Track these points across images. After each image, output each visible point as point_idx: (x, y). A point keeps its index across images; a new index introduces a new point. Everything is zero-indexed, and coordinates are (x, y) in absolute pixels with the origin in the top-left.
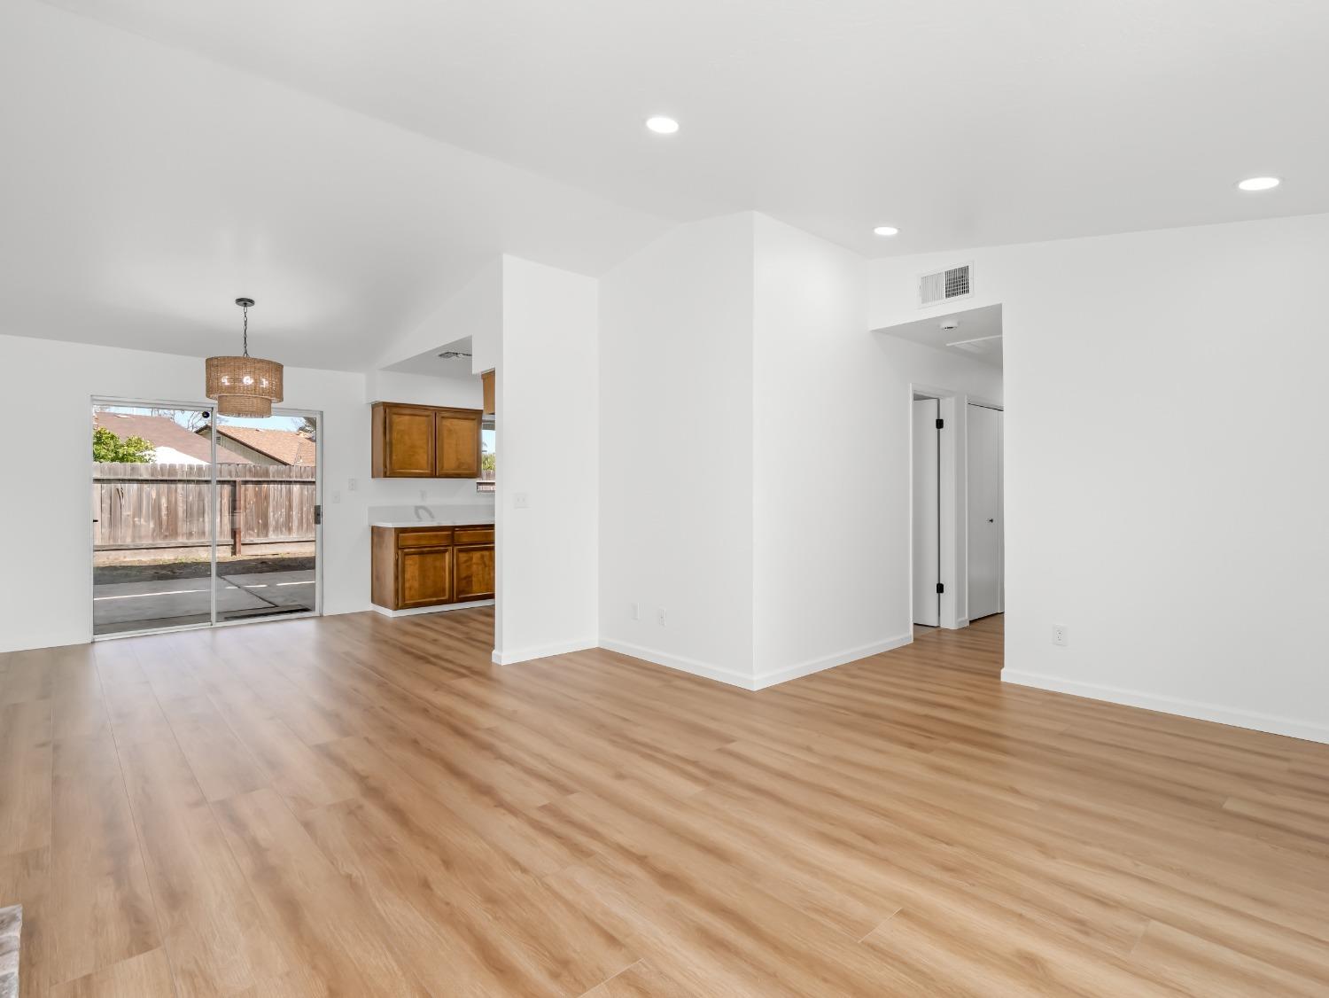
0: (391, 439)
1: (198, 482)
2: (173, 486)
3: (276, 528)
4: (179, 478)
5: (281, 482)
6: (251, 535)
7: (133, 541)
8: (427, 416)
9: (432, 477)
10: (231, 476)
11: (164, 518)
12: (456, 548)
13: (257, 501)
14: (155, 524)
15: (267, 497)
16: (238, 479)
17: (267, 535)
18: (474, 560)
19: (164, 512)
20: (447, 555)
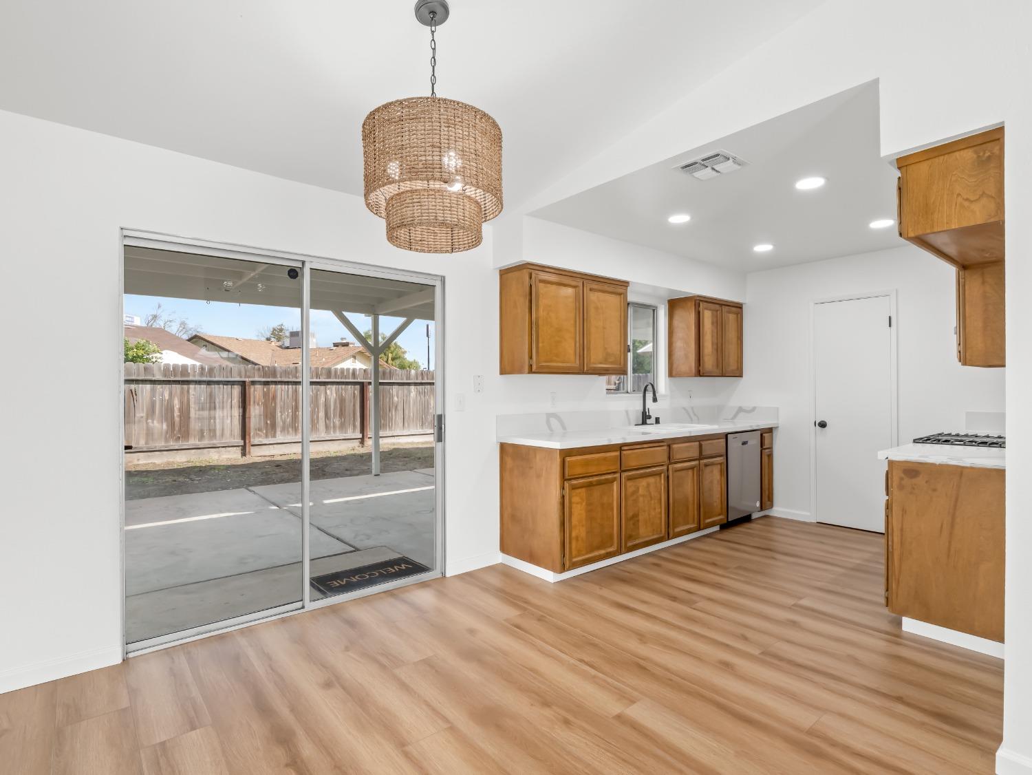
0: (537, 319)
1: (209, 383)
2: (185, 387)
3: (283, 429)
4: (191, 378)
5: (287, 383)
6: (260, 436)
7: (146, 443)
8: (575, 287)
10: (241, 377)
11: (177, 419)
12: (624, 475)
13: (265, 401)
14: (168, 426)
15: (274, 398)
16: (247, 380)
17: (274, 436)
18: (641, 491)
19: (176, 413)
20: (615, 486)
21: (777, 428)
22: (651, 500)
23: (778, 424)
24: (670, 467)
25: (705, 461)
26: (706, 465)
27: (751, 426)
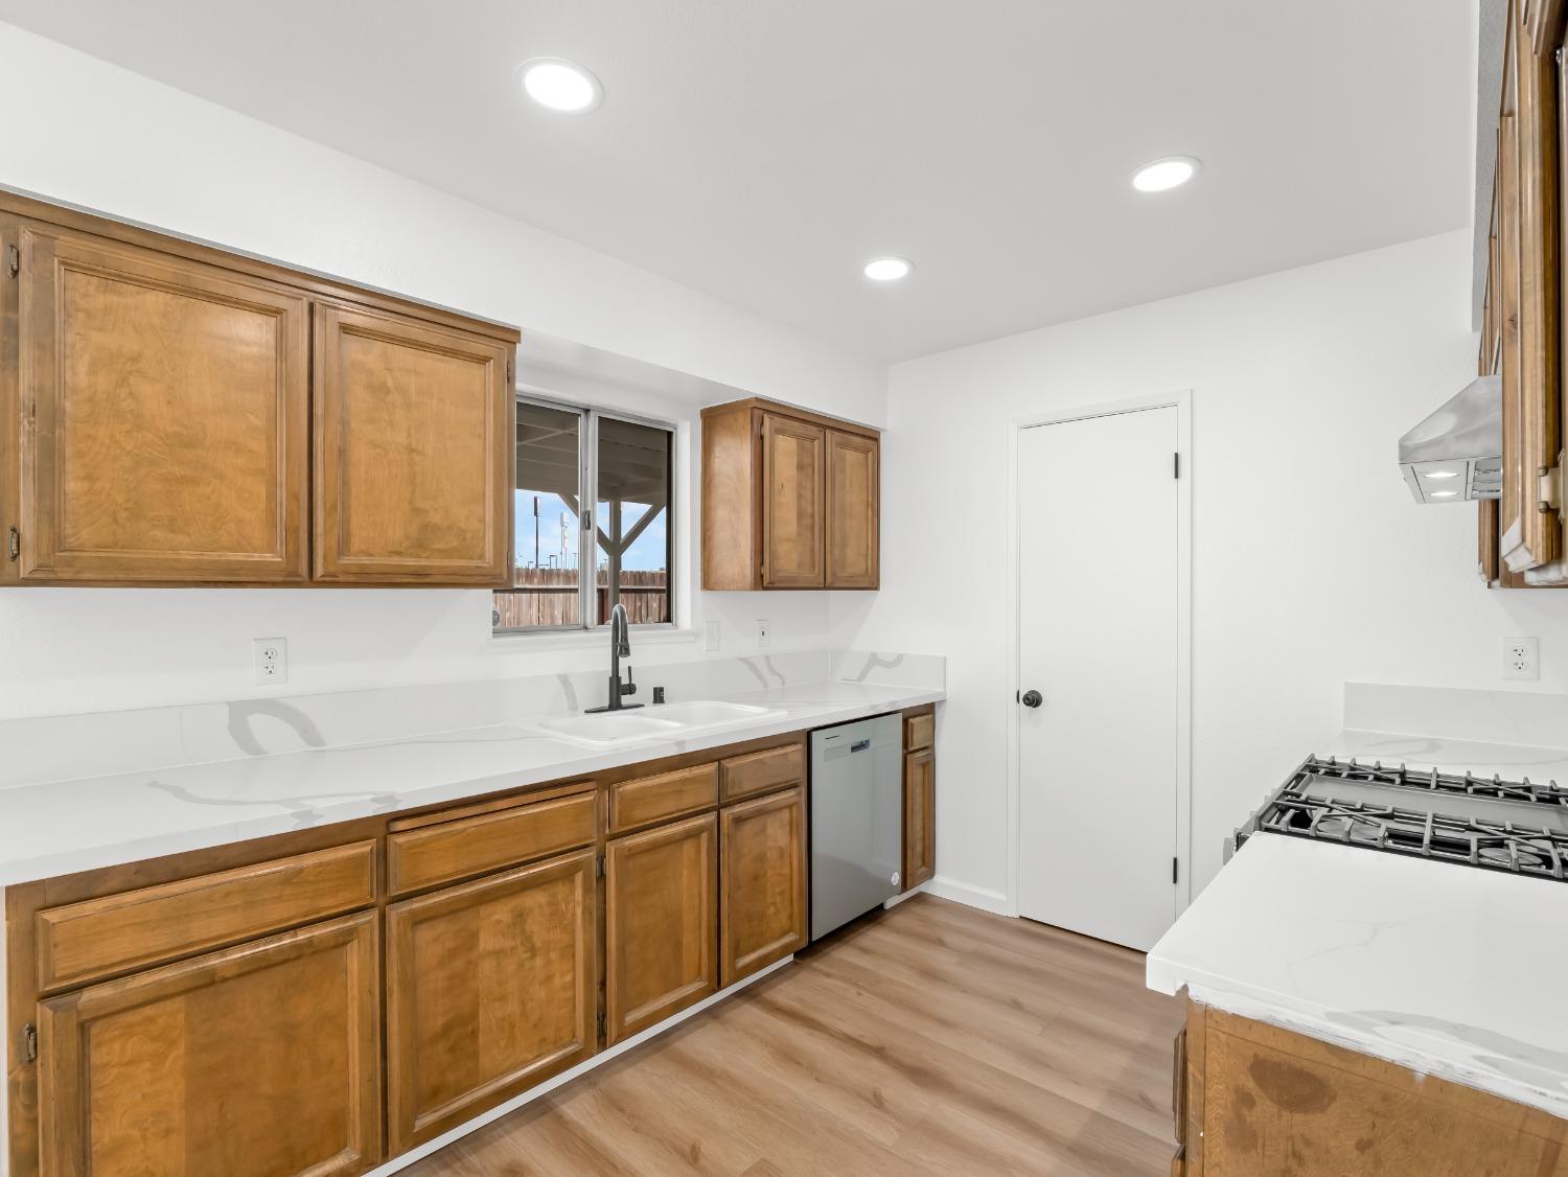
9: (290, 581)
12: (396, 913)
18: (486, 943)
20: (357, 961)
21: (942, 702)
22: (533, 956)
23: (944, 693)
24: (611, 847)
25: (738, 809)
26: (739, 820)
27: (873, 707)
